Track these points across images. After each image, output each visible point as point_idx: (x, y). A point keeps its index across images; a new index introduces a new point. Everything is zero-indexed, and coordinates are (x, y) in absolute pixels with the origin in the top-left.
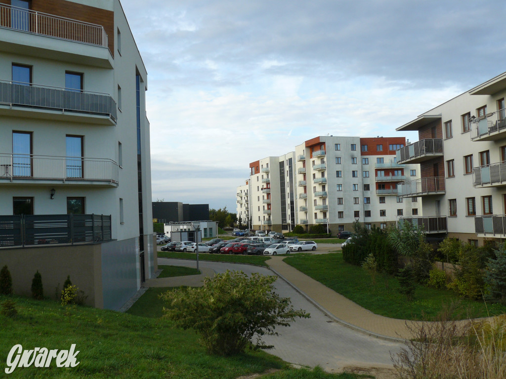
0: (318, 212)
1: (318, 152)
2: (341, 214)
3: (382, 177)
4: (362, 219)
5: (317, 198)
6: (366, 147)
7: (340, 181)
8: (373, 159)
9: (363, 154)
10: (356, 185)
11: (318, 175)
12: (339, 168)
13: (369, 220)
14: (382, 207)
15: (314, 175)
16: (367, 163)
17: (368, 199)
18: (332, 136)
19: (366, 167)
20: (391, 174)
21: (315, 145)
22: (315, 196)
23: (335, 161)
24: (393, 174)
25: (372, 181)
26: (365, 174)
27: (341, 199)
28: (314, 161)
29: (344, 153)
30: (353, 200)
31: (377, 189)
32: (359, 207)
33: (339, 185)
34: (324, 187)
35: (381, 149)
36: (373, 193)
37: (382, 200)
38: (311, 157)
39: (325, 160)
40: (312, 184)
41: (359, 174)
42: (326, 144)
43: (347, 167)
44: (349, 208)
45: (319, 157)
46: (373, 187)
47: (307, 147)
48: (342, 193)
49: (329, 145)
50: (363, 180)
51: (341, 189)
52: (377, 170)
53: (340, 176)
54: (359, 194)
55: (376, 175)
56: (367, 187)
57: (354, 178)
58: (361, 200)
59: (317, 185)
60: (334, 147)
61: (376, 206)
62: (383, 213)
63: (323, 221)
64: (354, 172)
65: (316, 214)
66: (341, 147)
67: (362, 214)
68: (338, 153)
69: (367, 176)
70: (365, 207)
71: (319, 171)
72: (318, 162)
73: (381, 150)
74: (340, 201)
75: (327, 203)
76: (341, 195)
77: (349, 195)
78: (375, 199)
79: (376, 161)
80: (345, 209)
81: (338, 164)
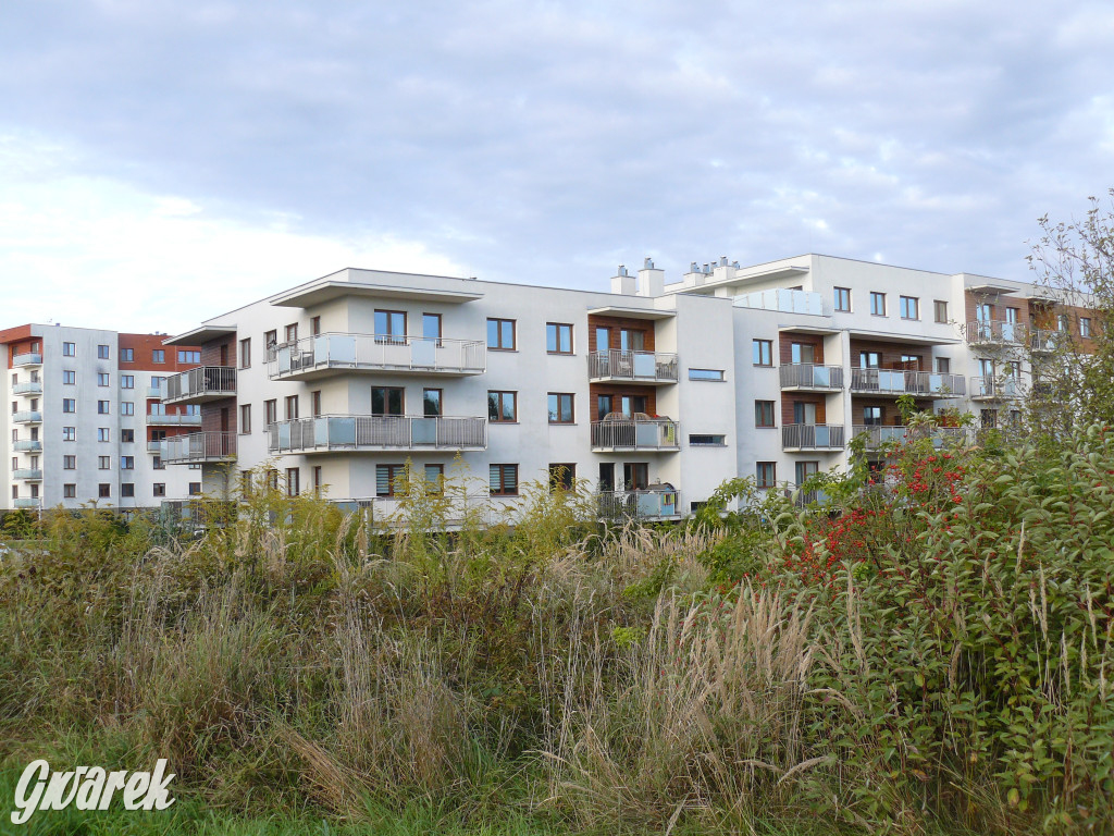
0: (20, 484)
1: (25, 358)
2: (70, 489)
3: (161, 417)
4: (114, 500)
5: (20, 455)
6: (130, 352)
7: (70, 420)
8: (143, 378)
9: (122, 366)
10: (106, 432)
11: (24, 406)
12: (69, 392)
13: (129, 503)
14: (159, 477)
15: (15, 404)
16: (130, 385)
17: (129, 460)
18: (58, 324)
19: (129, 395)
20: (178, 411)
21: (18, 342)
22: (16, 449)
23: (61, 377)
24: (184, 412)
25: (140, 423)
26: (126, 409)
27: (71, 459)
28: (15, 376)
29: (82, 361)
30: (97, 462)
31: (148, 440)
32: (111, 477)
33: (68, 430)
34: (35, 432)
35: (161, 358)
36: (141, 448)
37: (158, 463)
38: (10, 366)
39: (41, 374)
40: (9, 423)
41: (112, 408)
42: (44, 341)
43: (88, 392)
44: (88, 481)
45: (27, 368)
46: (141, 436)
48: (73, 445)
49: (52, 345)
50: (119, 419)
51: (71, 438)
52: (151, 402)
53: (71, 409)
54: (111, 448)
55: (149, 411)
56: (128, 436)
57: (102, 416)
58: (114, 461)
59: (20, 427)
60: (60, 349)
61: (145, 476)
62: (159, 490)
63: (30, 504)
64: (101, 403)
65: (15, 488)
66: (78, 350)
67: (115, 491)
68: (70, 363)
69: (130, 412)
70: (122, 476)
71: (26, 396)
72: (25, 377)
73: (162, 360)
74: (69, 461)
75: (41, 466)
76: (71, 449)
77: (89, 449)
78: (143, 461)
79: (149, 383)
80: (79, 479)
81: (69, 384)
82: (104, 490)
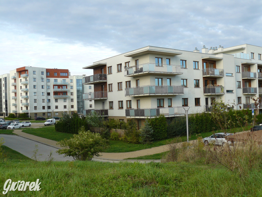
0: (23, 106)
1: (24, 75)
2: (35, 108)
3: (57, 89)
4: (46, 110)
5: (23, 99)
6: (49, 73)
7: (35, 90)
8: (52, 80)
9: (47, 77)
10: (44, 93)
11: (24, 87)
12: (35, 83)
13: (50, 111)
14: (56, 104)
15: (21, 87)
16: (49, 81)
17: (49, 100)
18: (31, 67)
19: (49, 84)
20: (61, 88)
21: (22, 71)
22: (22, 98)
23: (33, 80)
24: (62, 88)
25: (51, 91)
26: (48, 87)
27: (36, 100)
28: (21, 80)
29: (38, 76)
30: (42, 100)
31: (54, 95)
32: (45, 104)
33: (35, 93)
34: (27, 93)
35: (56, 74)
36: (52, 97)
37: (56, 100)
38: (20, 77)
39: (28, 79)
40: (19, 91)
41: (45, 87)
42: (29, 71)
43: (39, 83)
44: (40, 105)
45: (24, 78)
46: (52, 94)
47: (17, 72)
48: (36, 96)
49: (30, 71)
50: (47, 90)
51: (36, 95)
52: (54, 85)
53: (35, 88)
54: (45, 97)
55: (54, 88)
56: (49, 94)
57: (42, 89)
58: (46, 100)
59: (23, 92)
60: (32, 73)
61: (53, 104)
62: (57, 107)
63: (26, 111)
65: (22, 107)
66: (37, 73)
67: (46, 108)
68: (35, 76)
69: (49, 88)
70: (48, 104)
71: (24, 85)
72: (23, 80)
73: (56, 75)
74: (35, 101)
75: (29, 102)
76: (36, 98)
77: (40, 98)
78: (53, 100)
79: (53, 81)
80: (38, 105)
81: (35, 81)
82: (44, 108)
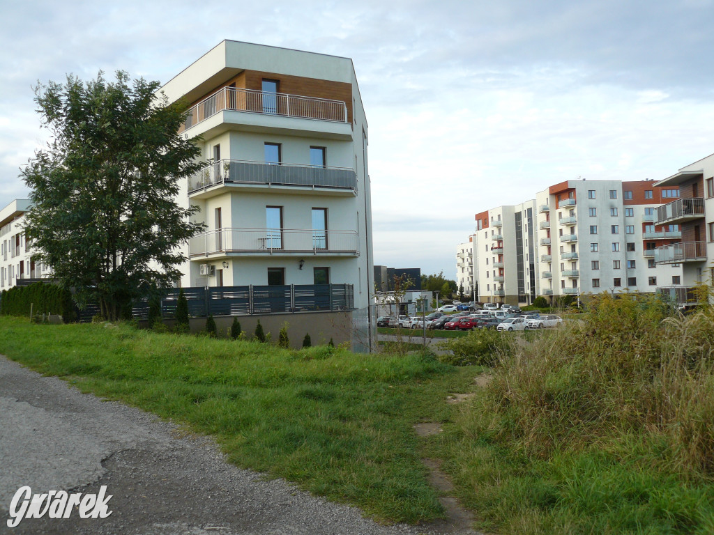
0: (566, 279)
1: (566, 202)
2: (596, 282)
3: (652, 234)
4: (623, 289)
5: (565, 262)
6: (630, 193)
7: (595, 239)
8: (640, 210)
9: (625, 203)
10: (617, 245)
11: (567, 231)
12: (593, 222)
13: (633, 289)
14: (652, 272)
15: (561, 230)
16: (631, 214)
17: (633, 262)
18: (584, 179)
19: (631, 221)
20: (663, 229)
21: (562, 192)
22: (563, 258)
23: (588, 213)
24: (667, 230)
25: (638, 239)
26: (629, 229)
27: (596, 263)
28: (560, 213)
29: (600, 202)
30: (612, 264)
31: (644, 249)
32: (621, 274)
33: (594, 245)
34: (573, 247)
35: (650, 195)
36: (640, 254)
37: (652, 263)
38: (557, 208)
39: (575, 211)
40: (557, 242)
41: (620, 229)
42: (577, 190)
43: (605, 220)
44: (607, 275)
45: (567, 208)
46: (640, 247)
47: (551, 194)
48: (597, 254)
49: (581, 192)
50: (625, 237)
51: (596, 250)
52: (645, 224)
53: (595, 232)
54: (621, 255)
55: (644, 230)
56: (631, 247)
57: (614, 235)
58: (623, 264)
59: (565, 244)
60: (586, 194)
61: (643, 272)
62: (653, 281)
63: (572, 292)
64: (613, 227)
65: (563, 282)
66: (597, 195)
67: (624, 283)
68: (593, 203)
69: (632, 232)
70: (629, 272)
71: (567, 226)
72: (566, 214)
73: (651, 197)
74: (595, 264)
75: (578, 268)
76: (596, 257)
77: (607, 257)
78: (642, 262)
79: (643, 212)
80: (601, 275)
81: (593, 216)
82: (617, 282)
